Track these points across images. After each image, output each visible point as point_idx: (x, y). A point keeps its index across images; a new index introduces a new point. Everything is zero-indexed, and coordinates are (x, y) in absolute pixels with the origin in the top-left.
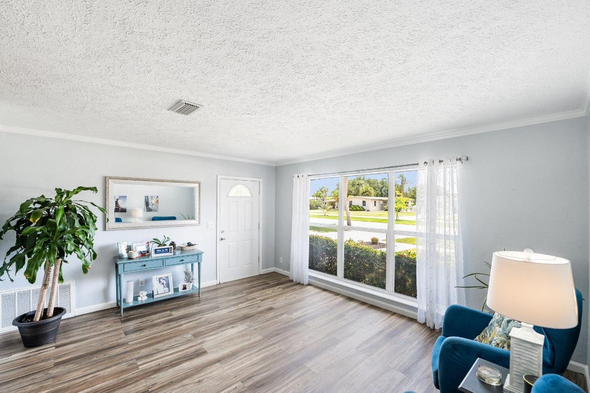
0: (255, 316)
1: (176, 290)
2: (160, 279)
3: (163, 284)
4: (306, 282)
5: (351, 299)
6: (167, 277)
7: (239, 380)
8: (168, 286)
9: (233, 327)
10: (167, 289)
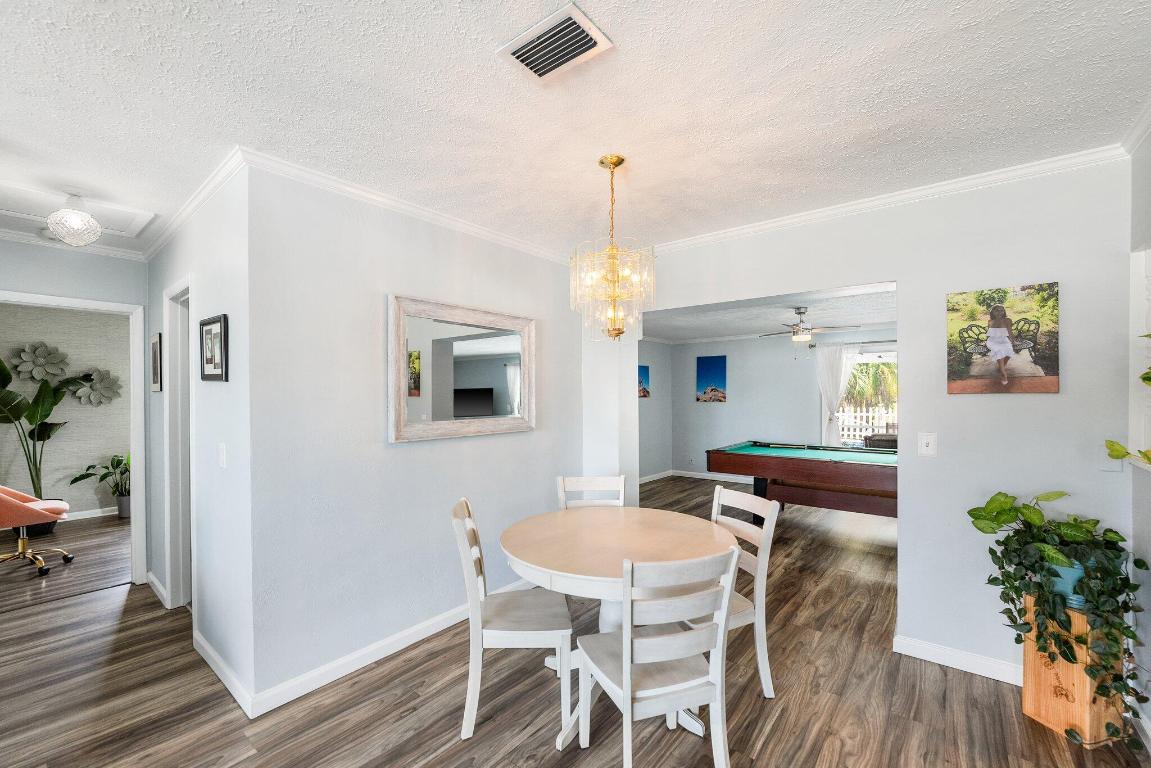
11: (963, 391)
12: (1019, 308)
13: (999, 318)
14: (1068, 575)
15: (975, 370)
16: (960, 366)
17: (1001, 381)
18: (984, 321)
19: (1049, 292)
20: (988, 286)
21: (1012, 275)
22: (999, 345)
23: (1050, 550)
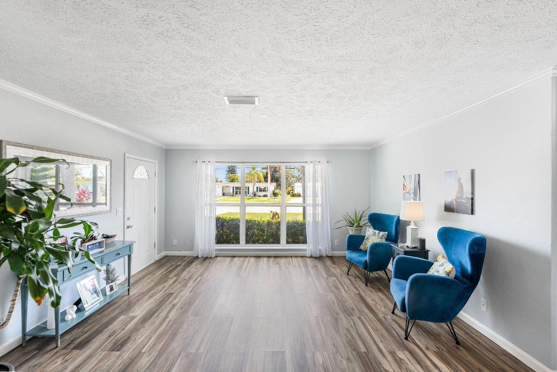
4: (214, 255)
5: (259, 257)
8: (96, 291)
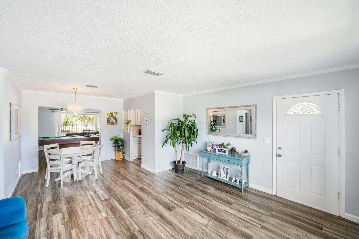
0: (225, 227)
1: (231, 179)
2: (224, 168)
3: (224, 172)
6: (228, 169)
7: (141, 228)
8: (227, 175)
9: (202, 216)
10: (226, 176)
11: (109, 124)
12: (114, 115)
13: (112, 116)
14: (120, 143)
15: (110, 122)
16: (108, 121)
17: (112, 123)
18: (111, 116)
19: (117, 113)
20: (111, 112)
21: (113, 111)
22: (112, 119)
23: (119, 141)
